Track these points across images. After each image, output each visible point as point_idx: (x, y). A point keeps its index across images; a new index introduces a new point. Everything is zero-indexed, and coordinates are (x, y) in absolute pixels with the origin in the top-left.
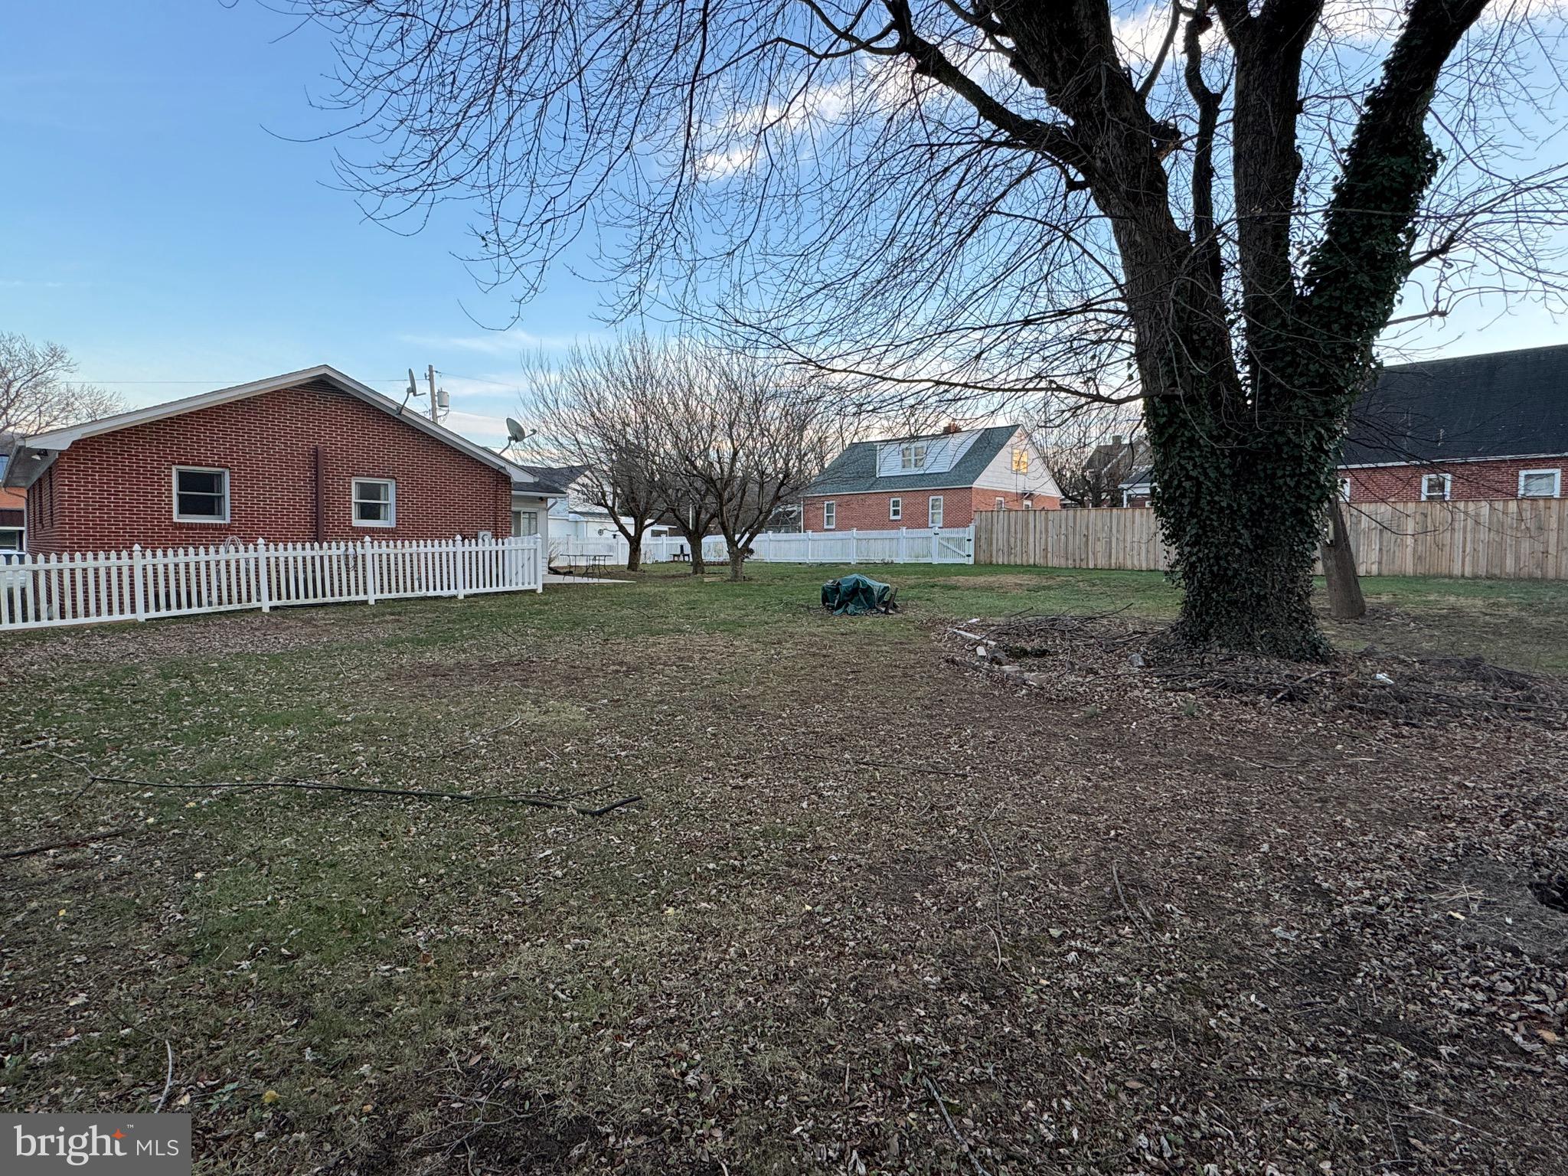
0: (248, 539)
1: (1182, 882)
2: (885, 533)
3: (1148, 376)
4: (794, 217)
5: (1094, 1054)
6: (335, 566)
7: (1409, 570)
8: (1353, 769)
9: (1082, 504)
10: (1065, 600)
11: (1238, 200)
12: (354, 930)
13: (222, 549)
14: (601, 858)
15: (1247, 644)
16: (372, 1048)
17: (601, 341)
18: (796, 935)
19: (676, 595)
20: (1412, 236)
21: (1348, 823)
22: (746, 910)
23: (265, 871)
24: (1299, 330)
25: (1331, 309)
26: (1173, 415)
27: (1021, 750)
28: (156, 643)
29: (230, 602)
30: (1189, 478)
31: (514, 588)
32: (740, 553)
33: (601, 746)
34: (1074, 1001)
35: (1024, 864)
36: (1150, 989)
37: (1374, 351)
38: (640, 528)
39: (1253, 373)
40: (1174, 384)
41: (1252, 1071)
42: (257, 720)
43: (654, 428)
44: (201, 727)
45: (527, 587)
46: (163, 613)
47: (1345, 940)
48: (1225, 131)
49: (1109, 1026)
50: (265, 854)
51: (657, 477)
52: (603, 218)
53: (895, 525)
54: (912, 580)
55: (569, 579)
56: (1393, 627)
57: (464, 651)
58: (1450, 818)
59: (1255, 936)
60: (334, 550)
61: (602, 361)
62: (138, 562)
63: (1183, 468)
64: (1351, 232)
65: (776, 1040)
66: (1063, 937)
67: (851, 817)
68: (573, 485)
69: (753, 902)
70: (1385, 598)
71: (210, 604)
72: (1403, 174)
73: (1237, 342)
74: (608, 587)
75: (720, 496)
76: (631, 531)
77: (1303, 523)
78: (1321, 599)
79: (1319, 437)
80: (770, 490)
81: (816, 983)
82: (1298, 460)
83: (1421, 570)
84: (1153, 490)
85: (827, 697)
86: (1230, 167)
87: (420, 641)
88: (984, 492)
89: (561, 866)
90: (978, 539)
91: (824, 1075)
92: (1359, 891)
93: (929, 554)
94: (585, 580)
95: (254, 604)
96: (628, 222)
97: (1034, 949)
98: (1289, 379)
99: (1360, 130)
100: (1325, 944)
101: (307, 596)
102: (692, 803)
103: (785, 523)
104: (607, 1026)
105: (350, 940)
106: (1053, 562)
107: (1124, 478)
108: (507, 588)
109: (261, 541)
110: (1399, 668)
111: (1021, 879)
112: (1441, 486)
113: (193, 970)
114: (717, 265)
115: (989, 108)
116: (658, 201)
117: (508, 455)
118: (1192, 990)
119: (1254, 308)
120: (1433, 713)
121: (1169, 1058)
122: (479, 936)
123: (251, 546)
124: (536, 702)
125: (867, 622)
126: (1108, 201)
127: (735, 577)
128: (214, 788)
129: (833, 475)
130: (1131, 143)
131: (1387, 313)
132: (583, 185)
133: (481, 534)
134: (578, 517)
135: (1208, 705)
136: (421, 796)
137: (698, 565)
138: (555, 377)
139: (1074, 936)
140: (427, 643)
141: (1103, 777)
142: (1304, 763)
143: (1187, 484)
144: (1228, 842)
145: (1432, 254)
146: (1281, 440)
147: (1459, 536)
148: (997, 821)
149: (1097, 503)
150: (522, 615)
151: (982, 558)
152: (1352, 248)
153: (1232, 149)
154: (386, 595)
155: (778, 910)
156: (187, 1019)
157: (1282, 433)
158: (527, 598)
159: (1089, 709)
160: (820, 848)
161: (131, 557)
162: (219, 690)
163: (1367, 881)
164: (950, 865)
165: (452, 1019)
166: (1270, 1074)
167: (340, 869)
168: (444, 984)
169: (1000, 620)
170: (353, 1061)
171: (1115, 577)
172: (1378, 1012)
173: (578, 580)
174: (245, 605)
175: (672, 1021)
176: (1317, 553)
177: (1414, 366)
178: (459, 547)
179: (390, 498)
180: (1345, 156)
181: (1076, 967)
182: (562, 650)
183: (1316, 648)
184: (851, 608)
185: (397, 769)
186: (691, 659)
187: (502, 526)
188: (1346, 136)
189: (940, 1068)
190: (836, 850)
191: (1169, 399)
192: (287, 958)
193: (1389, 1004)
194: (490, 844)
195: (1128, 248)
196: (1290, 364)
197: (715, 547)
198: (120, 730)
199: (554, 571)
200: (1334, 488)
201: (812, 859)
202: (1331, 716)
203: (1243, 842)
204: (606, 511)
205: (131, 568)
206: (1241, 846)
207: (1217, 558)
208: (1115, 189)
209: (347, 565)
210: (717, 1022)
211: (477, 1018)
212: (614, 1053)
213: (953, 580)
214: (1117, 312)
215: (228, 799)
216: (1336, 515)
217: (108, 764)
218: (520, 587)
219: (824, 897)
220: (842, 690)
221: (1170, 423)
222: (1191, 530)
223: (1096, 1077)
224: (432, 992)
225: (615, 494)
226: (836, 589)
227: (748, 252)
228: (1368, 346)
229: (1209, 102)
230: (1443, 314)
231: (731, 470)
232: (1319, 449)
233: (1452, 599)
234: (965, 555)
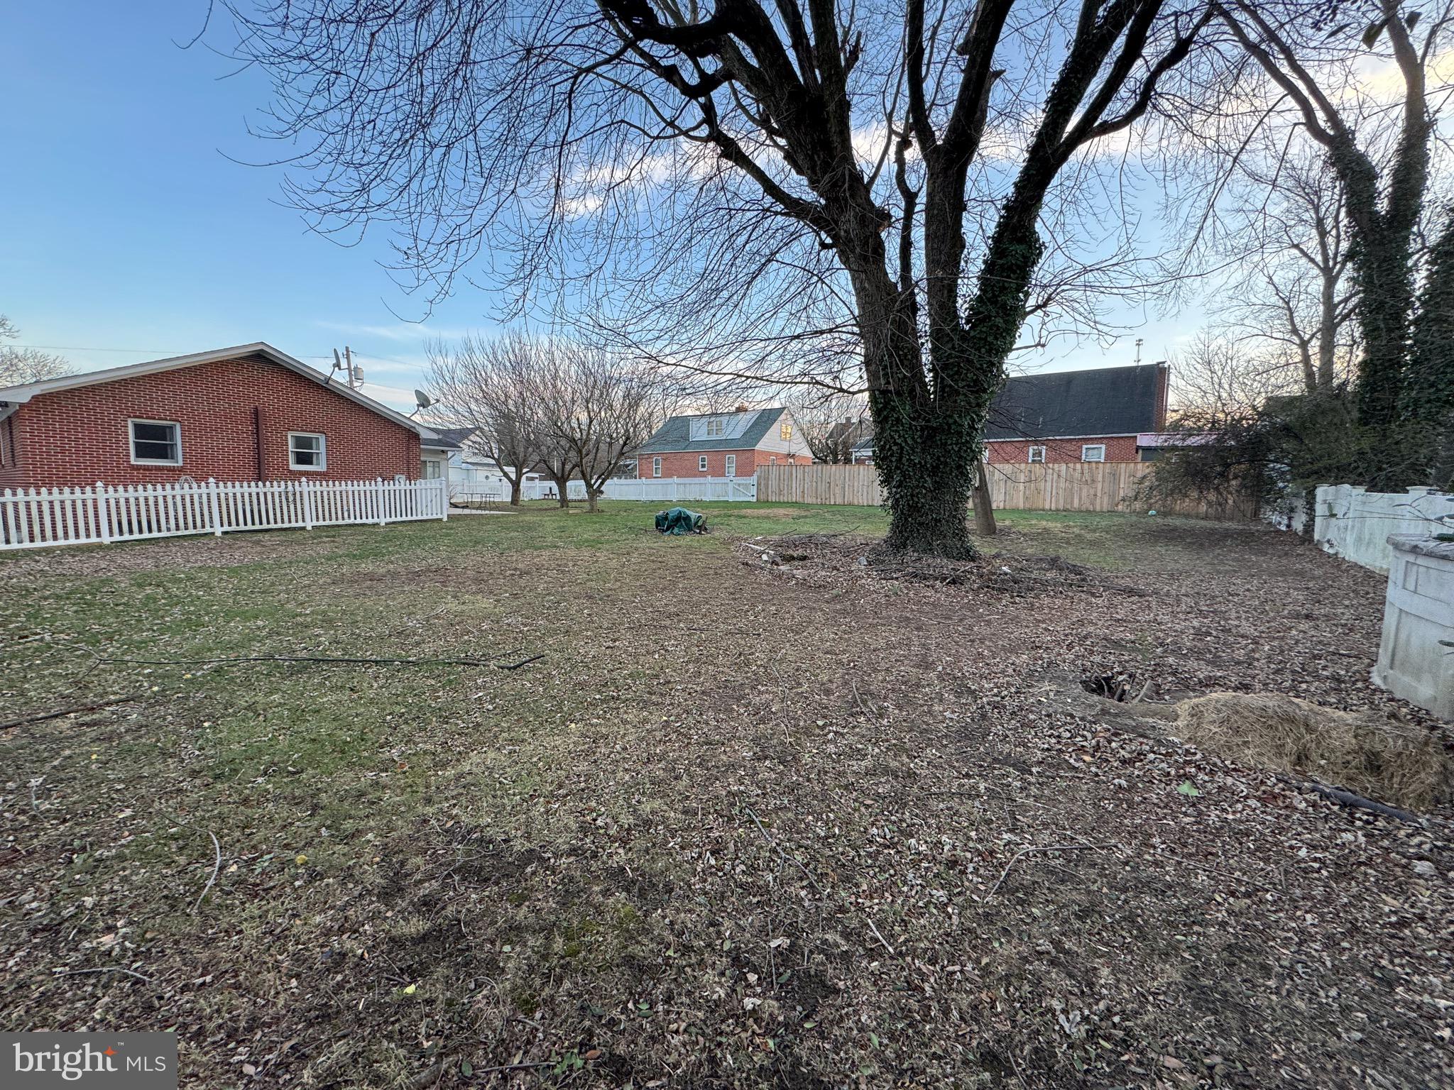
0: (201, 478)
1: (893, 690)
2: (697, 480)
3: (873, 377)
4: (634, 252)
5: (846, 787)
6: (277, 501)
7: (1021, 506)
8: (989, 623)
9: (825, 462)
10: (817, 525)
11: (927, 264)
12: (343, 752)
13: (177, 486)
14: (519, 696)
15: (929, 550)
16: (372, 823)
17: (488, 335)
18: (659, 735)
19: (550, 523)
20: (1027, 295)
21: (986, 652)
22: (625, 722)
23: (261, 718)
24: (963, 351)
25: (980, 339)
26: (886, 404)
27: (793, 618)
28: (126, 559)
29: (186, 528)
30: (896, 444)
31: (425, 517)
32: (594, 492)
33: (509, 625)
34: (833, 761)
35: (799, 685)
36: (877, 750)
37: (1004, 367)
38: (519, 475)
39: (935, 378)
40: (888, 383)
41: (934, 789)
42: (229, 616)
43: (529, 401)
44: (182, 621)
45: (435, 517)
46: (126, 537)
47: (984, 716)
48: (919, 218)
49: (854, 772)
50: (259, 708)
51: (532, 436)
52: (494, 243)
53: (703, 475)
54: (716, 512)
55: (467, 511)
56: (1012, 540)
57: (392, 562)
58: (1040, 647)
59: (935, 717)
60: (276, 488)
61: (489, 350)
62: (101, 496)
63: (892, 437)
64: (993, 291)
65: (652, 796)
66: (825, 725)
67: (688, 662)
68: (466, 441)
69: (629, 717)
70: (1007, 523)
71: (169, 529)
72: (1023, 256)
73: (926, 358)
74: (498, 517)
75: (580, 452)
76: (513, 477)
77: (962, 473)
78: (971, 523)
79: (973, 420)
80: (616, 448)
81: (675, 761)
82: (960, 434)
83: (1028, 506)
84: (874, 452)
85: (664, 589)
86: (923, 243)
87: (355, 556)
88: (763, 452)
89: (491, 703)
90: (759, 484)
91: (685, 812)
92: (991, 690)
93: (726, 493)
94: (479, 512)
95: (208, 529)
96: (512, 247)
97: (808, 732)
98: (956, 381)
99: (999, 225)
100: (973, 720)
101: (253, 523)
102: (579, 658)
103: (625, 472)
104: (539, 796)
105: (341, 759)
106: (808, 500)
107: (853, 445)
108: (419, 517)
109: (211, 480)
110: (1015, 564)
111: (798, 694)
112: (1040, 454)
113: (219, 786)
114: (579, 284)
115: (771, 188)
116: (536, 234)
117: (417, 418)
118: (900, 749)
119: (937, 335)
120: (1032, 589)
121: (888, 786)
122: (439, 750)
123: (203, 484)
124: (455, 597)
125: (688, 539)
126: (848, 259)
127: (592, 510)
128: (204, 663)
129: (660, 438)
130: (863, 221)
131: (1012, 343)
132: (480, 217)
133: (397, 477)
134: (470, 467)
135: (906, 588)
136: (377, 662)
137: (564, 501)
138: (451, 360)
139: (831, 724)
140: (361, 557)
141: (845, 632)
142: (961, 620)
143: (894, 448)
144: (919, 666)
145: (1038, 307)
146: (951, 421)
147: (1049, 484)
148: (781, 661)
149: (836, 461)
150: (434, 537)
151: (762, 497)
152: (994, 301)
153: (923, 229)
154: (321, 523)
155: (646, 721)
156: (222, 818)
157: (951, 417)
158: (436, 524)
159: (834, 592)
160: (669, 682)
161: (94, 492)
162: (190, 595)
163: (996, 684)
164: (753, 688)
165: (429, 801)
166: (943, 790)
167: (323, 713)
168: (418, 781)
169: (776, 537)
170: (358, 833)
171: (846, 510)
172: (1001, 753)
173: (474, 512)
174: (200, 531)
175: (583, 790)
176: (970, 493)
177: (1027, 377)
178: (380, 486)
179: (321, 447)
180: (990, 241)
181: (833, 742)
182: (469, 561)
183: (968, 551)
184: (676, 530)
185: (354, 645)
186: (566, 565)
187: (414, 471)
188: (991, 229)
189: (756, 803)
190: (681, 682)
191: (884, 392)
192: (294, 773)
193: (1006, 748)
194: (436, 691)
195: (860, 291)
196: (957, 373)
197: (576, 488)
198: (110, 626)
199: (455, 506)
200: (980, 452)
201: (664, 689)
202: (976, 592)
203: (926, 665)
204: (493, 462)
205: (95, 501)
206: (927, 668)
207: (912, 495)
208: (853, 251)
209: (287, 499)
210: (613, 788)
211: (446, 799)
212: (547, 812)
213: (744, 512)
214: (853, 333)
215: (218, 671)
216: (980, 469)
217: (104, 651)
218: (430, 517)
219: (674, 712)
220: (674, 583)
221: (885, 408)
222: (897, 478)
223: (848, 801)
224: (411, 786)
225: (500, 449)
226: (666, 518)
227: (601, 276)
228: (1001, 364)
229: (910, 197)
230: (1043, 346)
231: (588, 433)
232: (972, 427)
233: (1044, 523)
234: (750, 495)
